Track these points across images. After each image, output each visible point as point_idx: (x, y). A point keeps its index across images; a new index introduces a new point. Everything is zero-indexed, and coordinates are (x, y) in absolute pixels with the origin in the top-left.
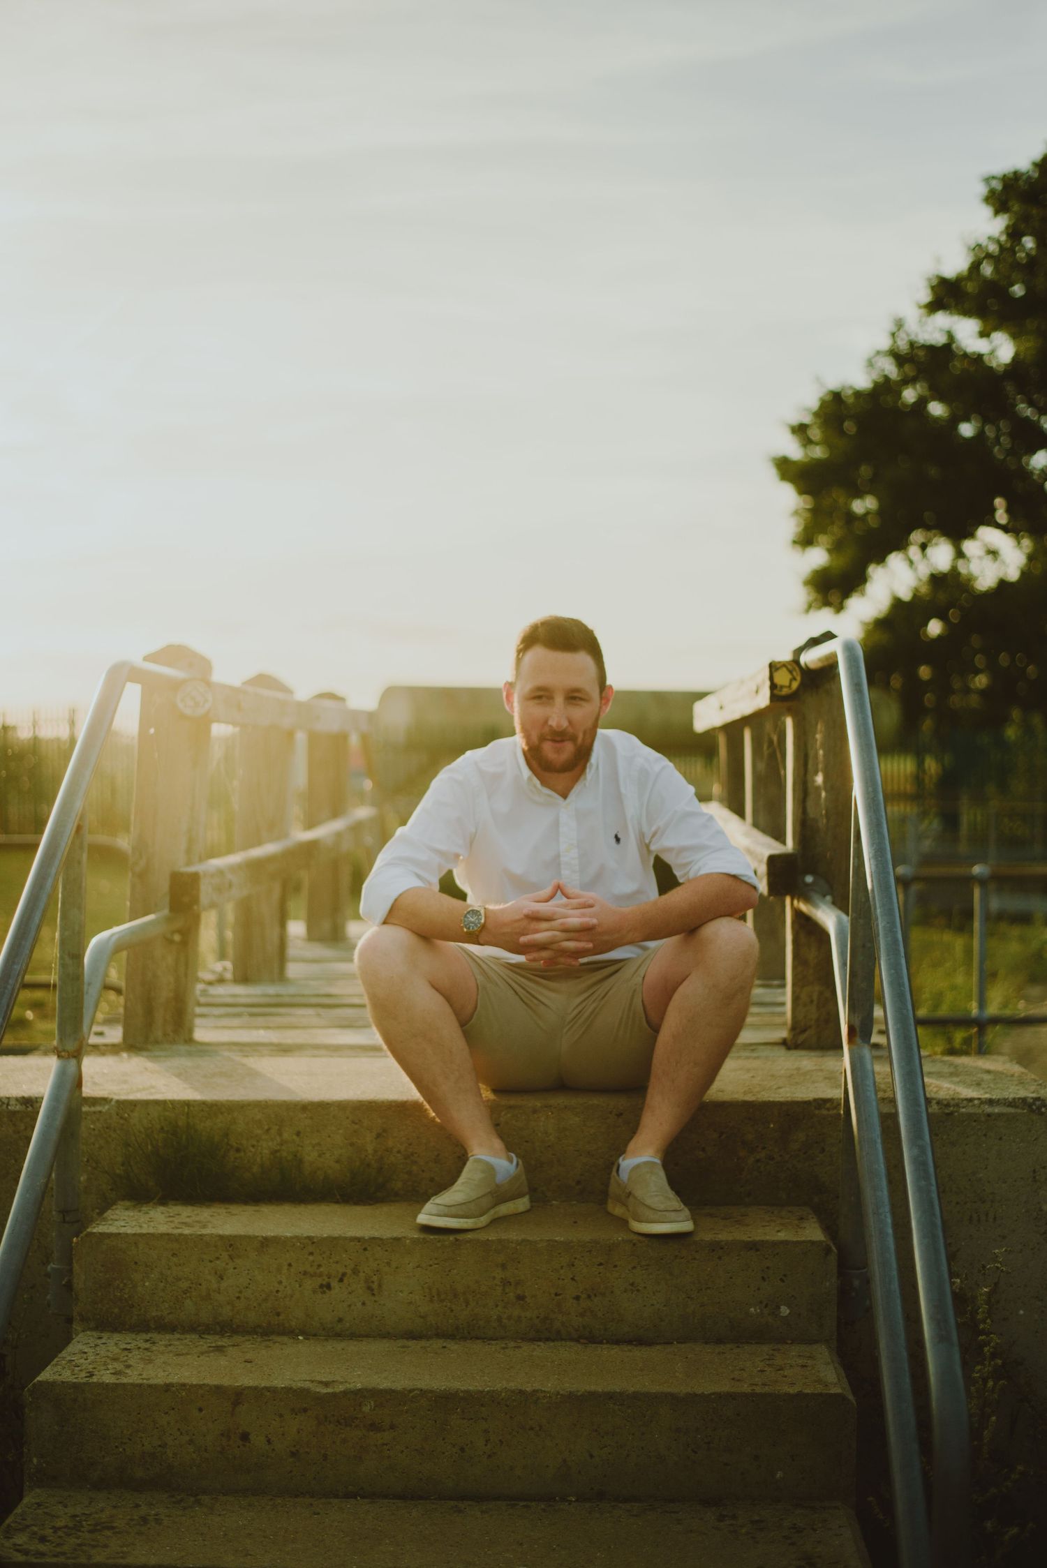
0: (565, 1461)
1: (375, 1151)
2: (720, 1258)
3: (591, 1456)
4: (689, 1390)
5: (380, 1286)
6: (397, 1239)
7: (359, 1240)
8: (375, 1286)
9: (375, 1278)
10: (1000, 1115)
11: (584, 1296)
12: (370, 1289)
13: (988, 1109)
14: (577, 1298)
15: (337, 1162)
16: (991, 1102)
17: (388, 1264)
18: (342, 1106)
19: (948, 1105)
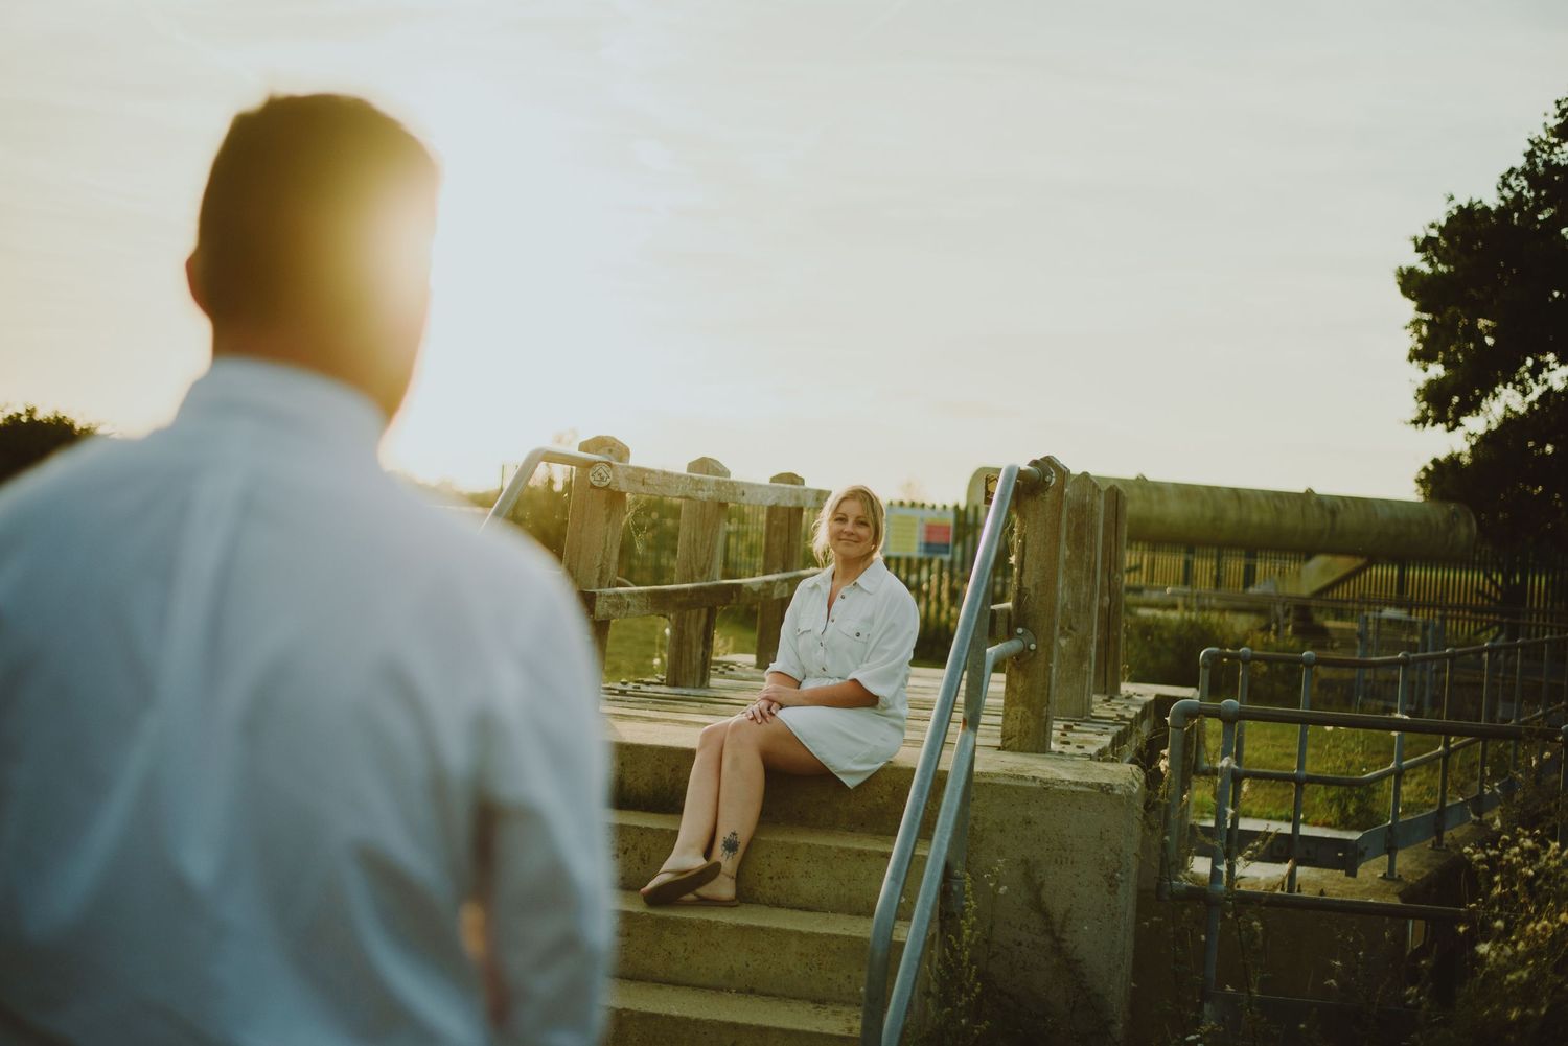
0: (731, 967)
1: (670, 780)
2: (863, 861)
3: (748, 965)
4: (811, 930)
5: (649, 858)
6: (662, 830)
7: (638, 827)
8: (646, 858)
9: (646, 853)
10: (1081, 792)
11: (775, 877)
12: (643, 860)
13: (1073, 788)
14: (771, 878)
15: (646, 784)
16: (1076, 783)
17: (655, 844)
18: (652, 748)
19: (1047, 783)
